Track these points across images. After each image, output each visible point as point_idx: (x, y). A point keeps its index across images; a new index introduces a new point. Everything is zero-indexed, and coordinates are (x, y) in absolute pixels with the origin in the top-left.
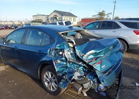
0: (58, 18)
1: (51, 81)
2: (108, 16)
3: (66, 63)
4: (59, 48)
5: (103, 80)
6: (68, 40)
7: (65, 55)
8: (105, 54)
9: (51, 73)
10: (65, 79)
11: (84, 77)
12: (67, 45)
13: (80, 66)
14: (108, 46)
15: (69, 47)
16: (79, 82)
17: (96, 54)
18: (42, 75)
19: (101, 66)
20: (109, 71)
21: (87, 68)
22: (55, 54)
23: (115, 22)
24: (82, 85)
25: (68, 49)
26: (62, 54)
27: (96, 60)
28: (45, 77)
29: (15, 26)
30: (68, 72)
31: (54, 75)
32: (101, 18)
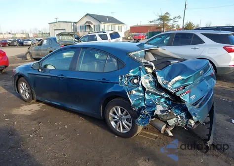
0: (92, 26)
1: (121, 119)
2: (175, 22)
3: (143, 94)
4: (133, 75)
5: (194, 114)
6: (145, 63)
7: (141, 83)
8: (194, 80)
9: (121, 109)
10: (145, 114)
11: (169, 111)
12: (144, 70)
13: (162, 97)
14: (198, 70)
15: (147, 72)
16: (162, 117)
17: (183, 81)
18: (107, 112)
19: (190, 97)
20: (200, 102)
21: (171, 100)
22: (128, 83)
23: (195, 35)
24: (166, 122)
25: (146, 76)
26: (138, 83)
27: (184, 89)
28: (111, 113)
29: (18, 41)
30: (147, 106)
31: (126, 111)
32: (164, 25)
